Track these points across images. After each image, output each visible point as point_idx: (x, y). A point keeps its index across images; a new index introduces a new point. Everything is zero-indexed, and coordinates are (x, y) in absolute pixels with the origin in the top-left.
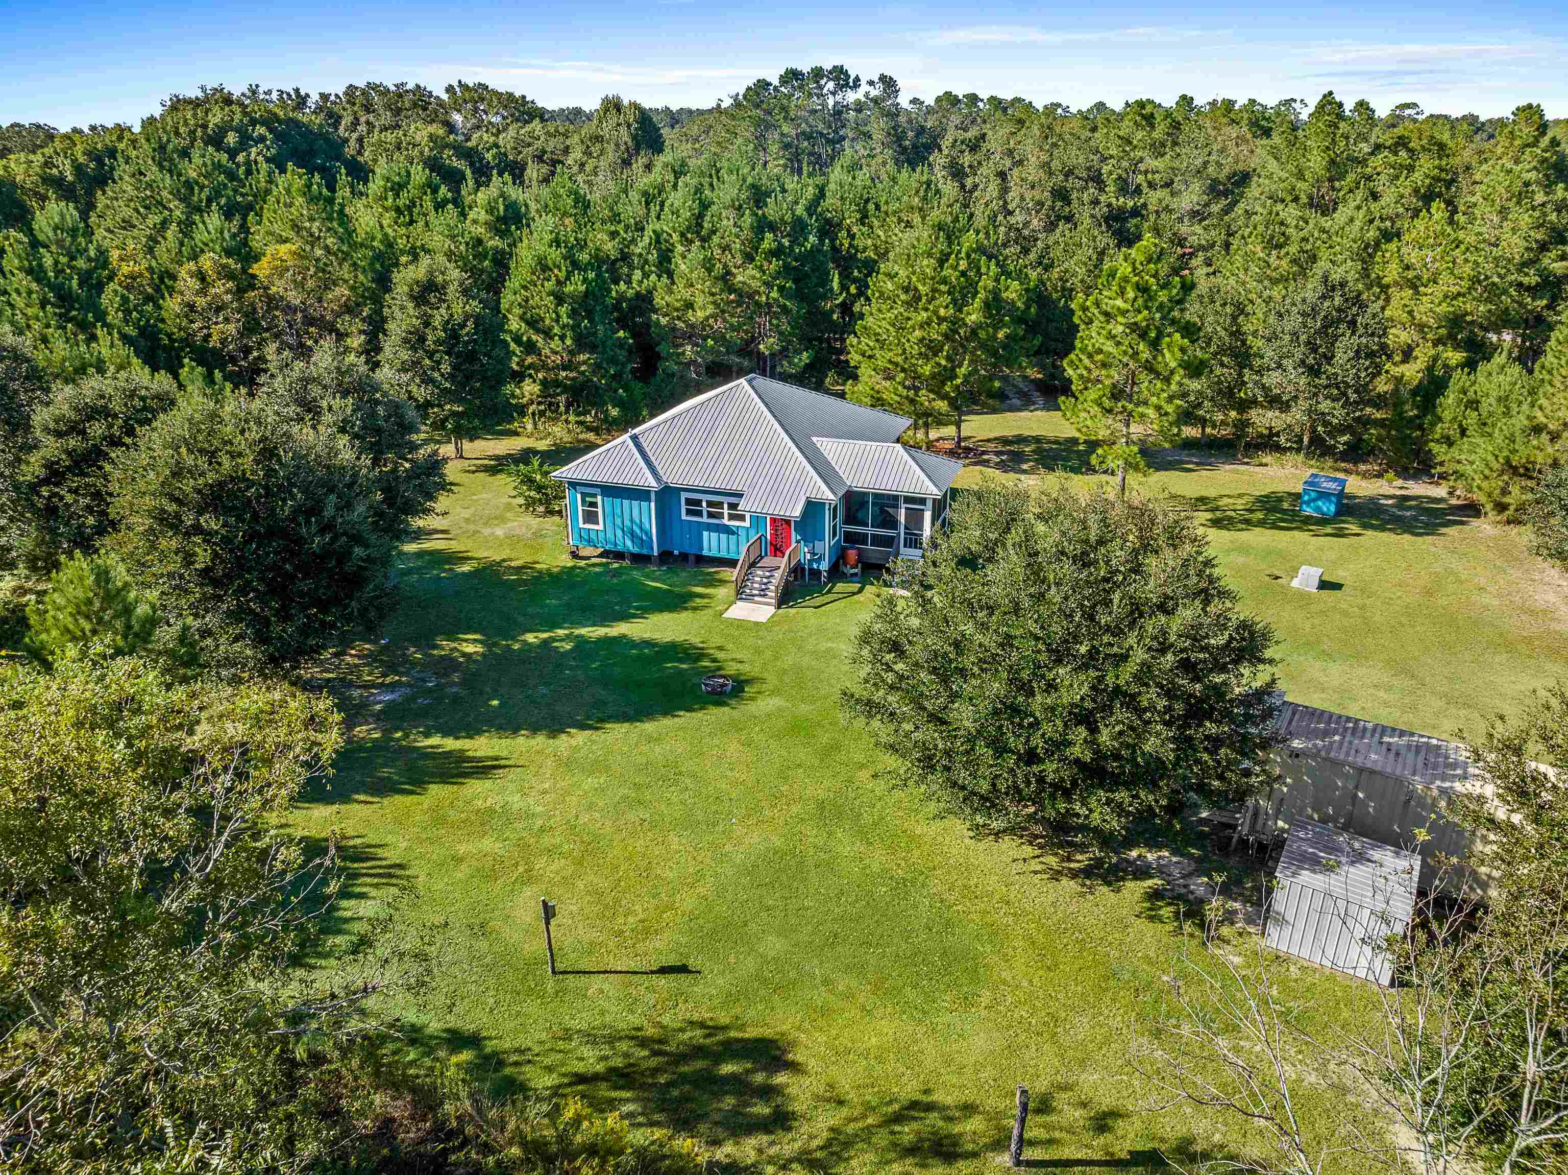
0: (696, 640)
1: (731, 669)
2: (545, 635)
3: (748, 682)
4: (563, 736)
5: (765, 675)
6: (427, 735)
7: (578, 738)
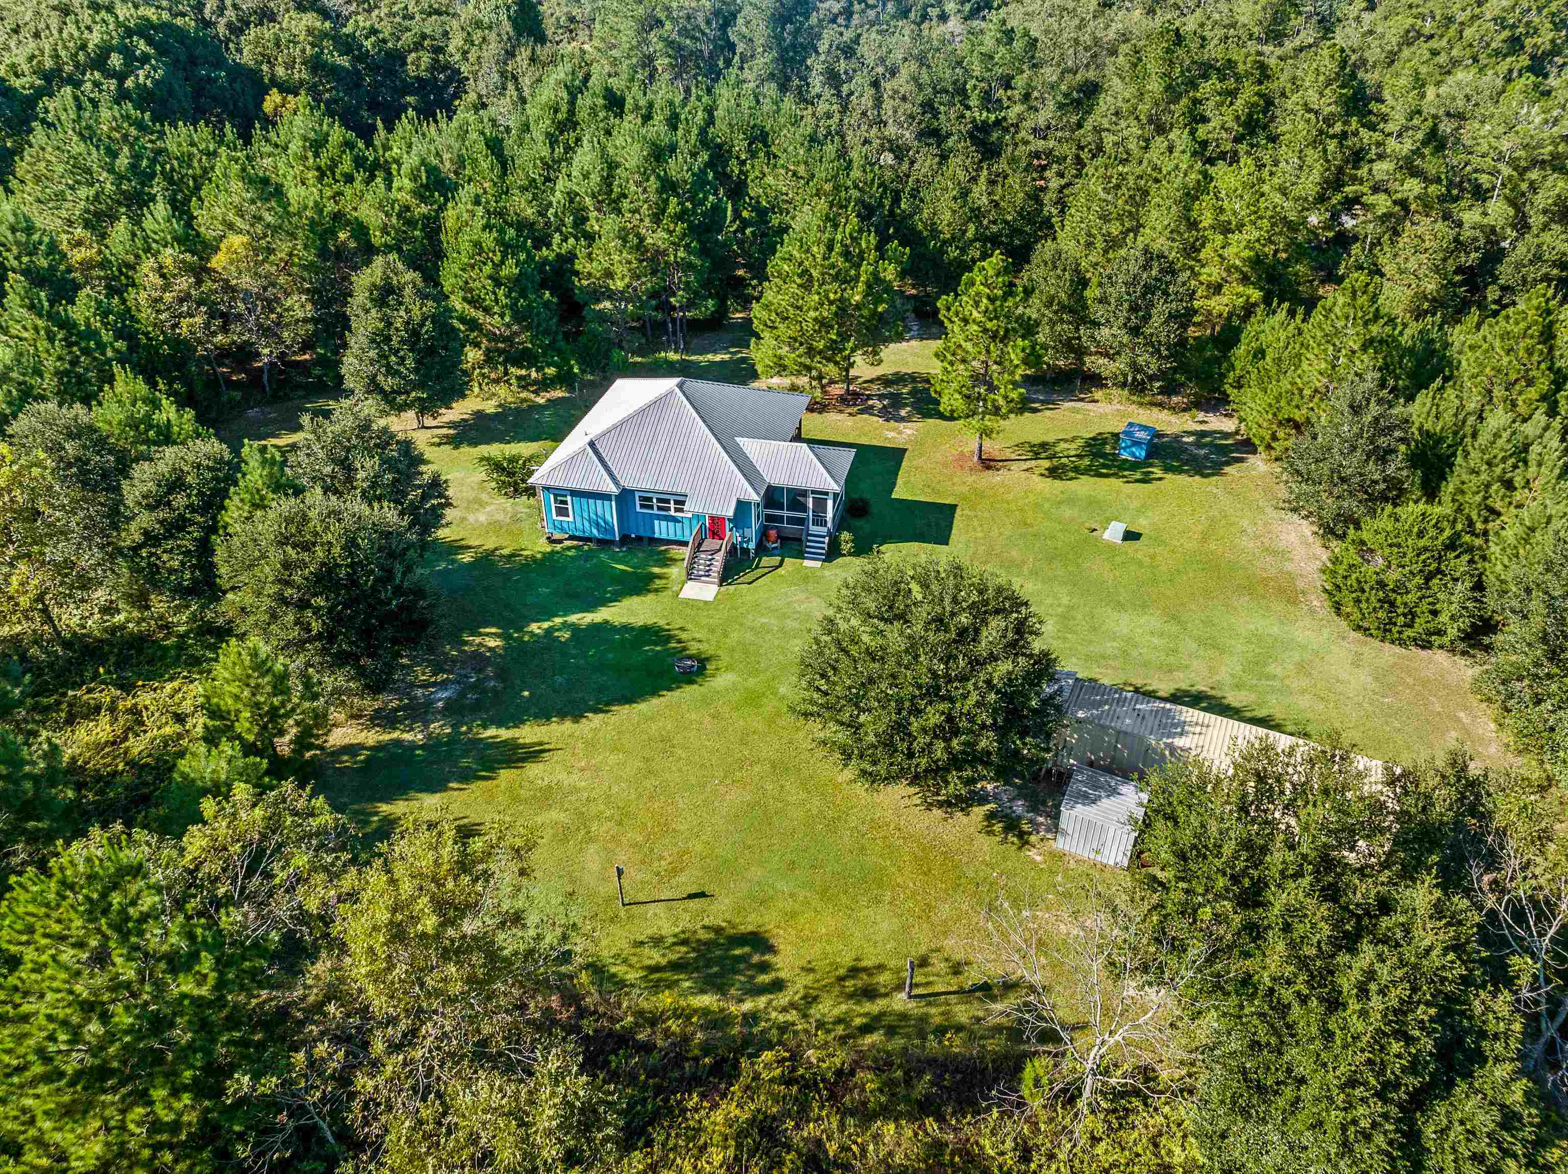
0: (662, 623)
1: (694, 648)
2: (546, 625)
3: (708, 659)
4: (584, 720)
5: (720, 652)
6: (485, 727)
7: (595, 721)
